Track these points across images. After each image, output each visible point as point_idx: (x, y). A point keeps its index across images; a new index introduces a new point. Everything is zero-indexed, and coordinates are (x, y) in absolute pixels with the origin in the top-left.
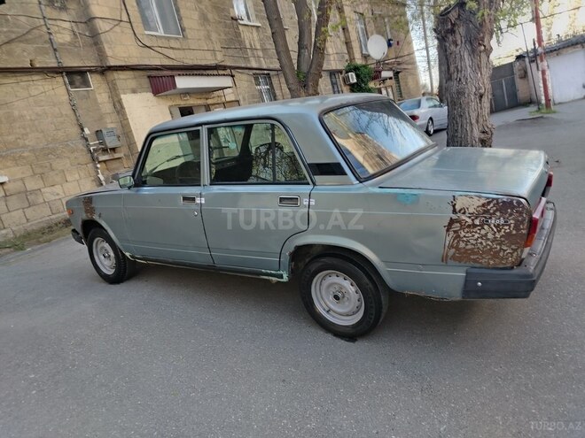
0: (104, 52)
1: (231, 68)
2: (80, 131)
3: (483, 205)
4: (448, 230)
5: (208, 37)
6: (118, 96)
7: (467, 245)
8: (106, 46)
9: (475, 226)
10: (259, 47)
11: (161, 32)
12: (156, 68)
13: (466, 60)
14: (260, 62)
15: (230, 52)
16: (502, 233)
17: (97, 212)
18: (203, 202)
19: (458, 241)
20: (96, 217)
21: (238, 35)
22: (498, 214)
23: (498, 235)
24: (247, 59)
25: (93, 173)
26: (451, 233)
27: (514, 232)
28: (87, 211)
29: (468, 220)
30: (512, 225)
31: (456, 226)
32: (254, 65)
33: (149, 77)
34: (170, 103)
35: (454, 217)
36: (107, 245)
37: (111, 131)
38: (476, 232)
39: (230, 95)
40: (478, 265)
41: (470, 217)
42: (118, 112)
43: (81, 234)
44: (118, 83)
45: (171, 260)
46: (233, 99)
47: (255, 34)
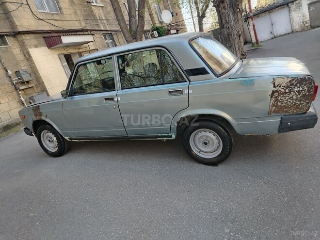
0: (14, 23)
1: (91, 30)
2: (5, 72)
3: (290, 81)
4: (271, 97)
5: (76, 13)
6: (26, 49)
7: (282, 104)
8: (15, 19)
9: (286, 93)
10: (104, 18)
11: (47, 11)
12: (48, 32)
13: (231, 17)
14: (105, 27)
15: (89, 21)
16: (301, 95)
17: (44, 115)
18: (119, 99)
19: (277, 102)
20: (43, 118)
21: (92, 11)
22: (298, 85)
23: (299, 96)
24: (98, 25)
25: (17, 97)
26: (273, 99)
27: (307, 94)
28: (36, 115)
29: (282, 90)
30: (306, 90)
31: (276, 94)
32: (102, 28)
33: (44, 37)
34: (59, 53)
35: (275, 89)
36: (50, 134)
37: (25, 71)
38: (287, 96)
39: (92, 46)
40: (287, 114)
41: (283, 89)
42: (28, 60)
43: (32, 130)
44: (26, 42)
45: (97, 137)
46: (94, 48)
47: (101, 11)
